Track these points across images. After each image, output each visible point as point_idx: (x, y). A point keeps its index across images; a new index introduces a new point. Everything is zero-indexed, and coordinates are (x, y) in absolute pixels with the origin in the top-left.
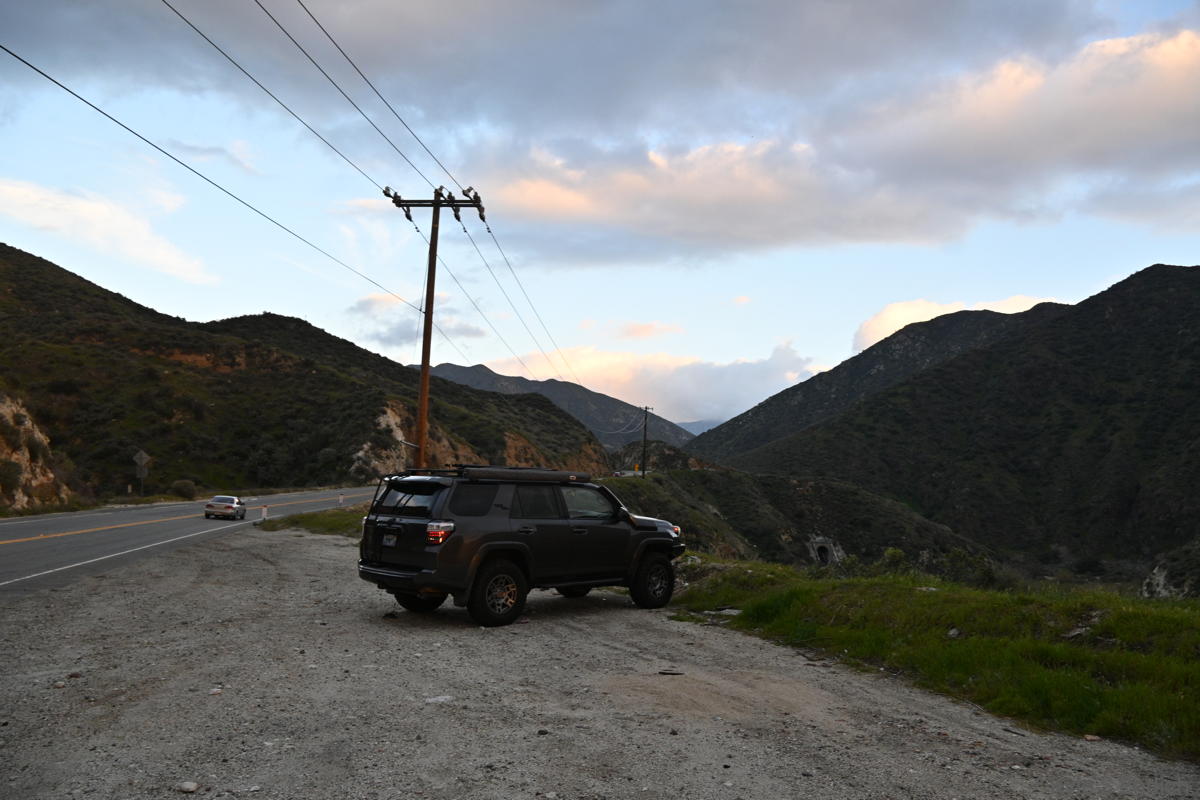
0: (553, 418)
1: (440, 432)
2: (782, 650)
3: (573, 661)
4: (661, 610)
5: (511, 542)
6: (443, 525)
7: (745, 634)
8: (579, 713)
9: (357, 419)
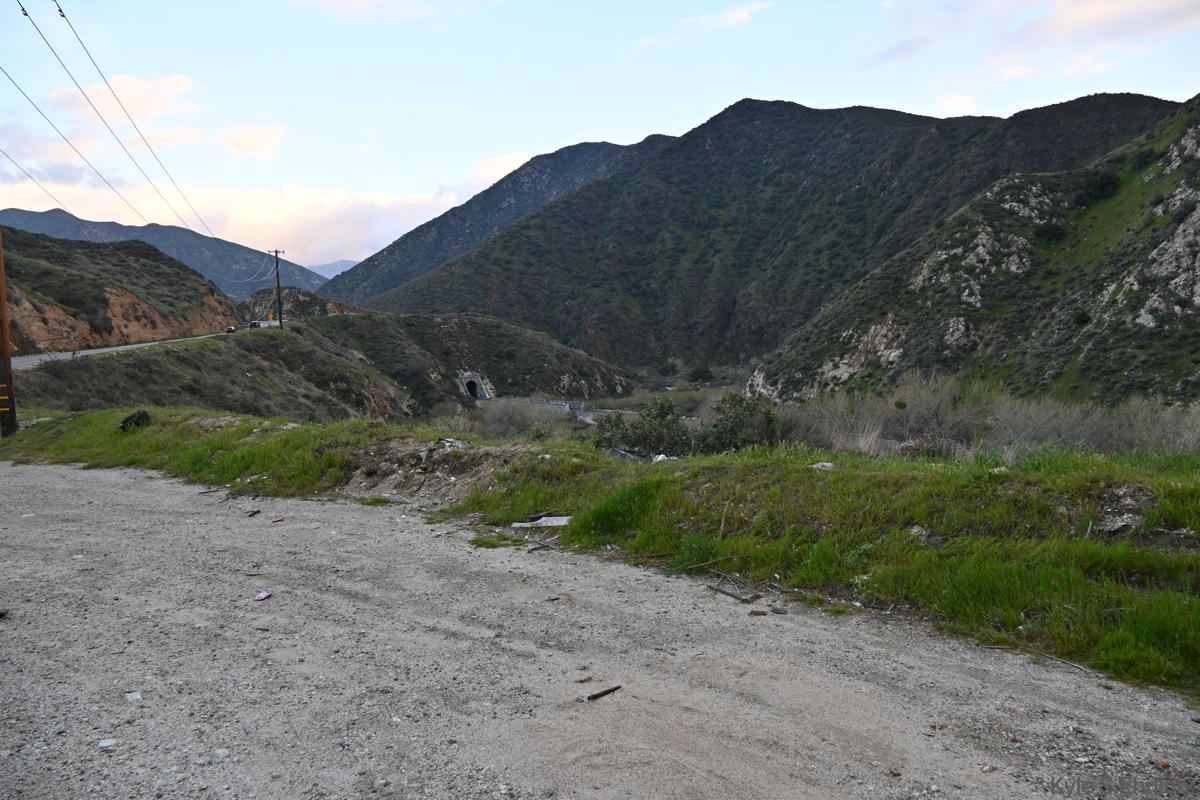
0: (164, 268)
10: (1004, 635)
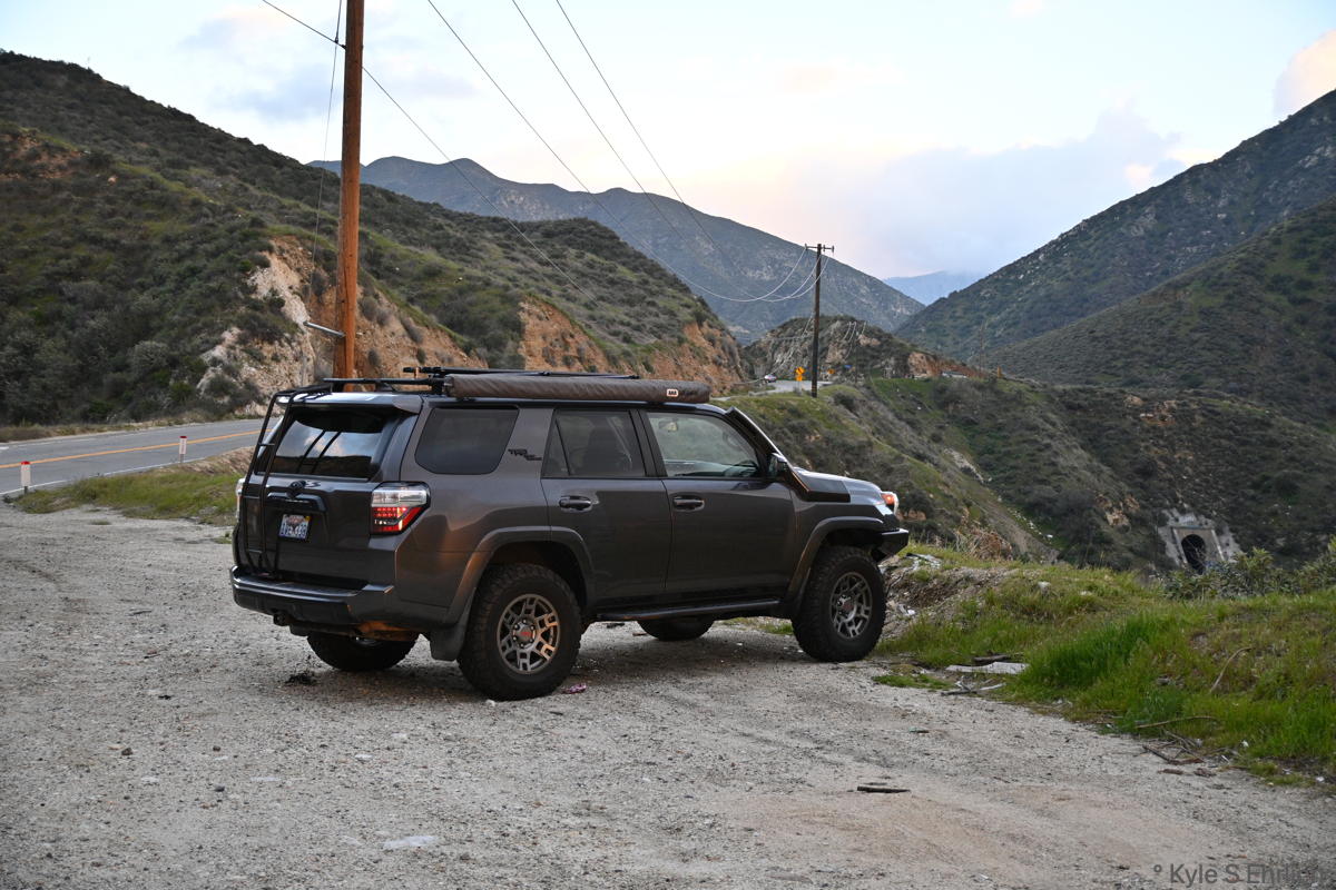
0: (624, 272)
1: (384, 305)
2: (1111, 742)
3: (681, 766)
4: (857, 664)
5: (546, 528)
6: (404, 492)
7: (1035, 711)
8: (698, 868)
9: (209, 278)
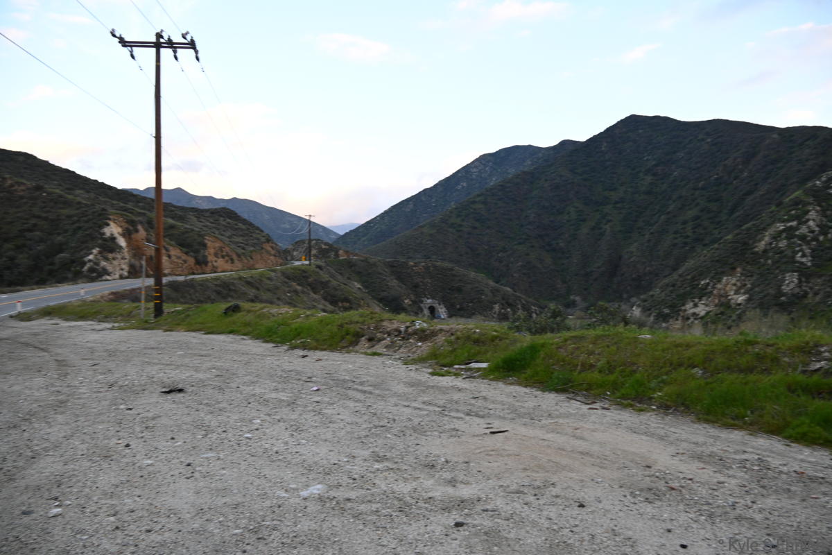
0: (241, 225)
3: (397, 426)
7: (505, 383)
8: (466, 491)
9: (86, 230)
10: (736, 422)
